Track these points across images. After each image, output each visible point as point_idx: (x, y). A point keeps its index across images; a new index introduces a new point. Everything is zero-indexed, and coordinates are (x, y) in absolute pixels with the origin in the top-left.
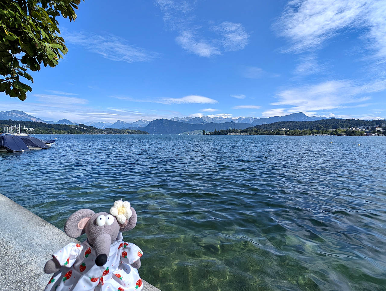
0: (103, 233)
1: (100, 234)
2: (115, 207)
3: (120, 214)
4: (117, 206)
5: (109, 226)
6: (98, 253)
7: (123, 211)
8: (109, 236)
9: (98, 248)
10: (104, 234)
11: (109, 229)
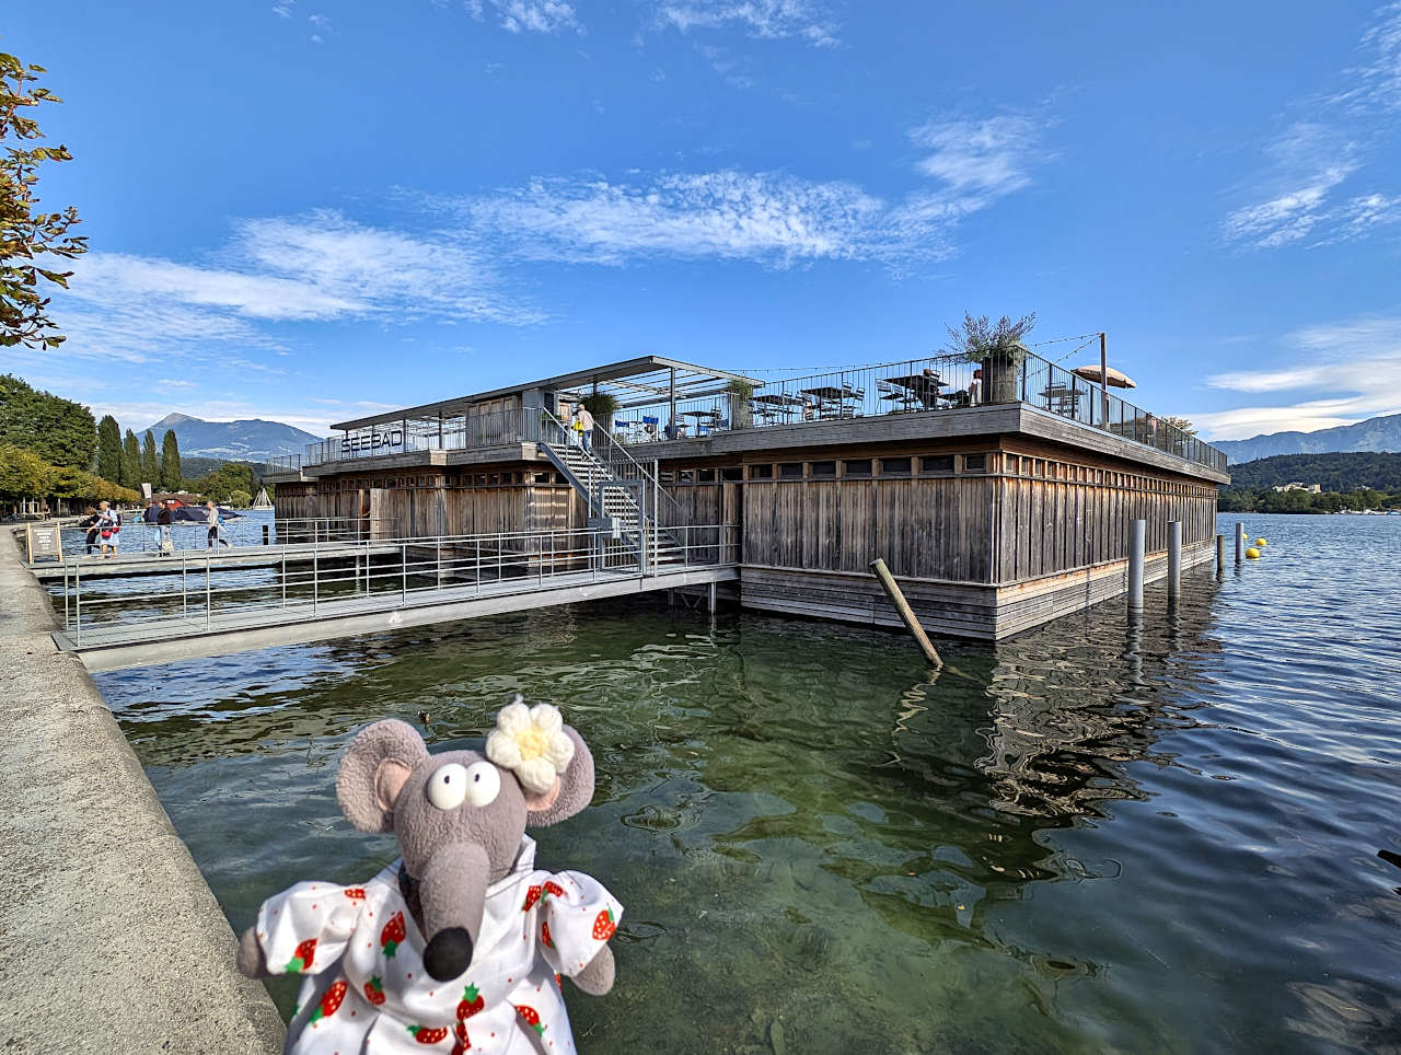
0: (456, 839)
1: (443, 844)
2: (504, 734)
3: (527, 757)
4: (512, 728)
5: (479, 809)
6: (436, 925)
7: (537, 746)
8: (482, 849)
9: (435, 900)
10: (460, 841)
11: (482, 822)
